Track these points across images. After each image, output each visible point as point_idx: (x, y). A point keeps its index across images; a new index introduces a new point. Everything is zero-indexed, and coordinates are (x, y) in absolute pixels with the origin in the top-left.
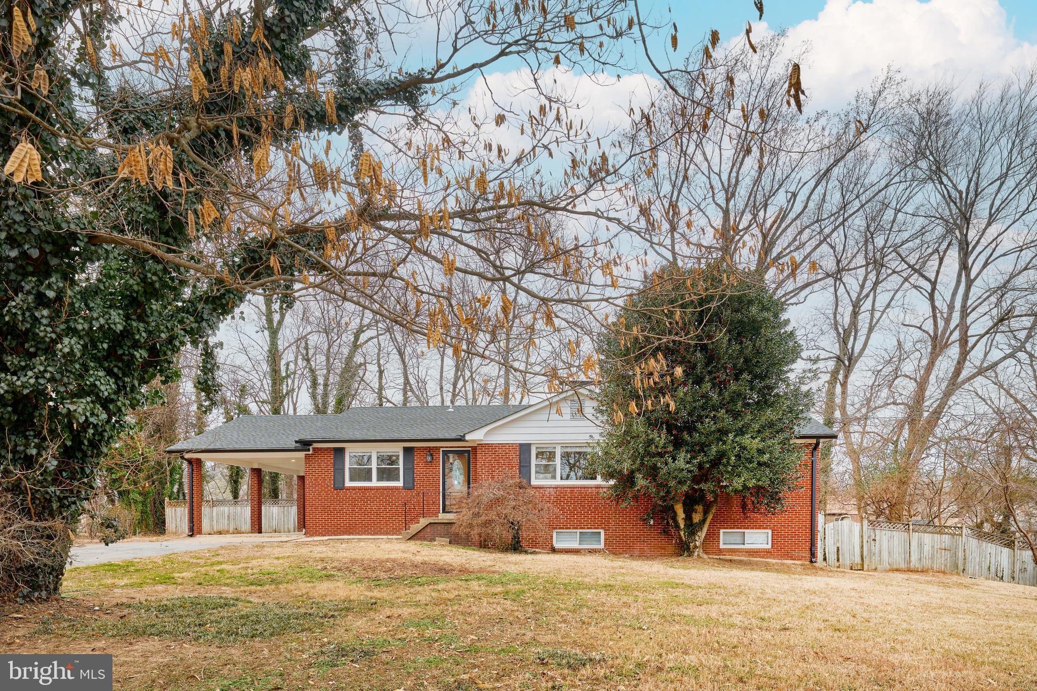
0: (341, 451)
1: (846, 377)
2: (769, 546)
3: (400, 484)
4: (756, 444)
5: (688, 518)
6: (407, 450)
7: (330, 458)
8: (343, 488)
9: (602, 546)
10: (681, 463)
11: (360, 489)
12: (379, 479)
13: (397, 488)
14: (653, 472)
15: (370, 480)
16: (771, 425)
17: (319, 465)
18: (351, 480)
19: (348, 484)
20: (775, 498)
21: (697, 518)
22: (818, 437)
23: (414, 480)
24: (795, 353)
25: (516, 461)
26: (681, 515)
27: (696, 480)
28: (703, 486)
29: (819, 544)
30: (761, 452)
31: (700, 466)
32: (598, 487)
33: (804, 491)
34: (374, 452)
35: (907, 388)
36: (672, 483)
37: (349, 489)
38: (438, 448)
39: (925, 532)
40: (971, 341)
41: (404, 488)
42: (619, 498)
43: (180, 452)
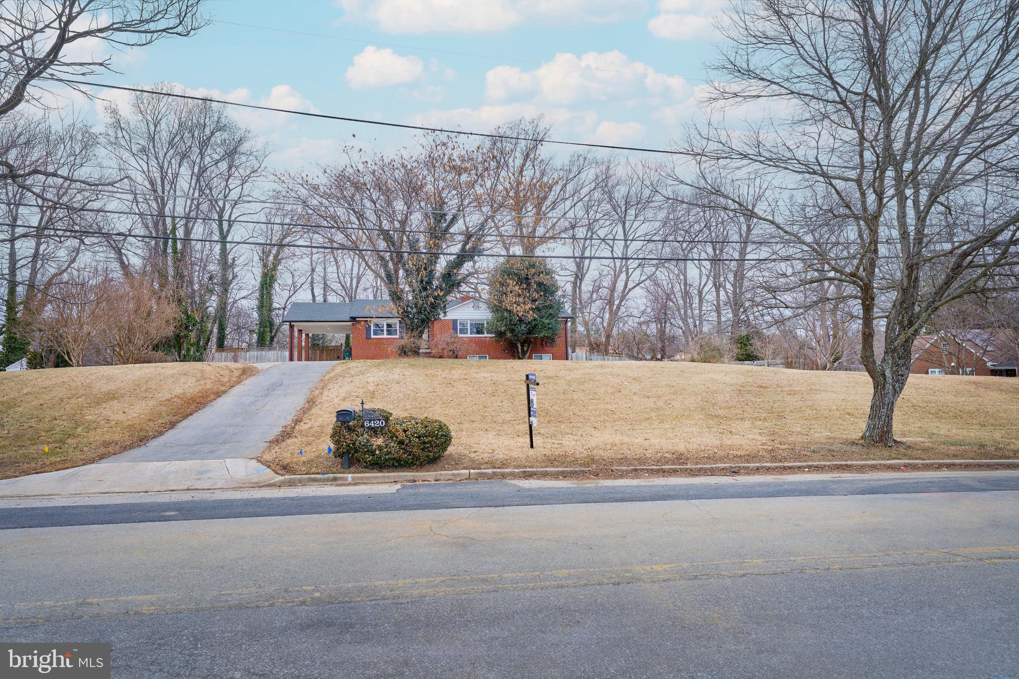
0: (369, 321)
1: (580, 284)
3: (398, 336)
4: (547, 321)
5: (522, 349)
6: (400, 322)
7: (364, 325)
8: (370, 338)
10: (523, 328)
11: (379, 338)
12: (387, 335)
13: (396, 339)
14: (512, 331)
16: (551, 314)
17: (359, 328)
19: (373, 336)
20: (553, 340)
21: (525, 349)
22: (567, 318)
23: (403, 335)
24: (557, 289)
25: (452, 326)
26: (520, 348)
27: (527, 334)
28: (530, 336)
30: (549, 324)
31: (529, 329)
32: (486, 337)
33: (563, 338)
34: (384, 323)
35: (604, 292)
36: (519, 335)
37: (373, 339)
40: (630, 271)
41: (399, 338)
42: (498, 341)
43: (290, 322)
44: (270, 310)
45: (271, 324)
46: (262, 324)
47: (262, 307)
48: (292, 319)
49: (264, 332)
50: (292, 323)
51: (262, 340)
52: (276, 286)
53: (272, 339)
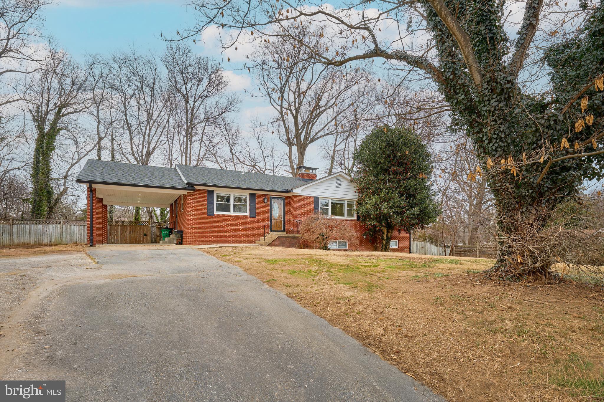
0: (212, 192)
2: (397, 247)
3: (248, 214)
5: (387, 235)
6: (252, 196)
7: (205, 196)
8: (213, 215)
9: (347, 248)
11: (224, 216)
12: (234, 211)
13: (246, 217)
15: (229, 211)
17: (198, 200)
18: (217, 211)
19: (216, 213)
21: (389, 235)
23: (255, 213)
25: (313, 205)
26: (385, 234)
29: (412, 246)
32: (346, 220)
34: (232, 194)
37: (217, 216)
38: (268, 195)
39: (418, 241)
41: (250, 217)
43: (90, 183)
44: (47, 177)
45: (50, 193)
46: (37, 191)
47: (37, 174)
48: (93, 179)
49: (41, 201)
50: (94, 186)
51: (38, 210)
52: (54, 155)
53: (51, 209)
